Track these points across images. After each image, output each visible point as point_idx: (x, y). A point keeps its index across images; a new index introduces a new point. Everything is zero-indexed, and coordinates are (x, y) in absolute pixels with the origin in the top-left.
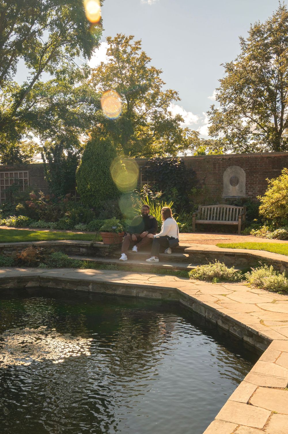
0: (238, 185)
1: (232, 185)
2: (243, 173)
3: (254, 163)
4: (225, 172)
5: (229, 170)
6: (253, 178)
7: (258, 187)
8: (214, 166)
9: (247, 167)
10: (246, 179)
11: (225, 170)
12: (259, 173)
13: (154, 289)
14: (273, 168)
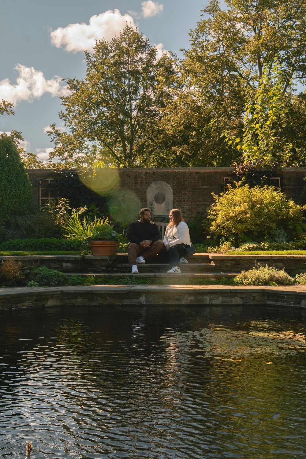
0: (164, 203)
1: (157, 203)
2: (169, 189)
3: (182, 179)
4: (149, 188)
5: (153, 186)
6: (181, 195)
7: (187, 205)
8: (135, 181)
9: (174, 183)
10: (174, 196)
11: (148, 186)
12: (188, 190)
13: (233, 293)
14: (203, 185)
